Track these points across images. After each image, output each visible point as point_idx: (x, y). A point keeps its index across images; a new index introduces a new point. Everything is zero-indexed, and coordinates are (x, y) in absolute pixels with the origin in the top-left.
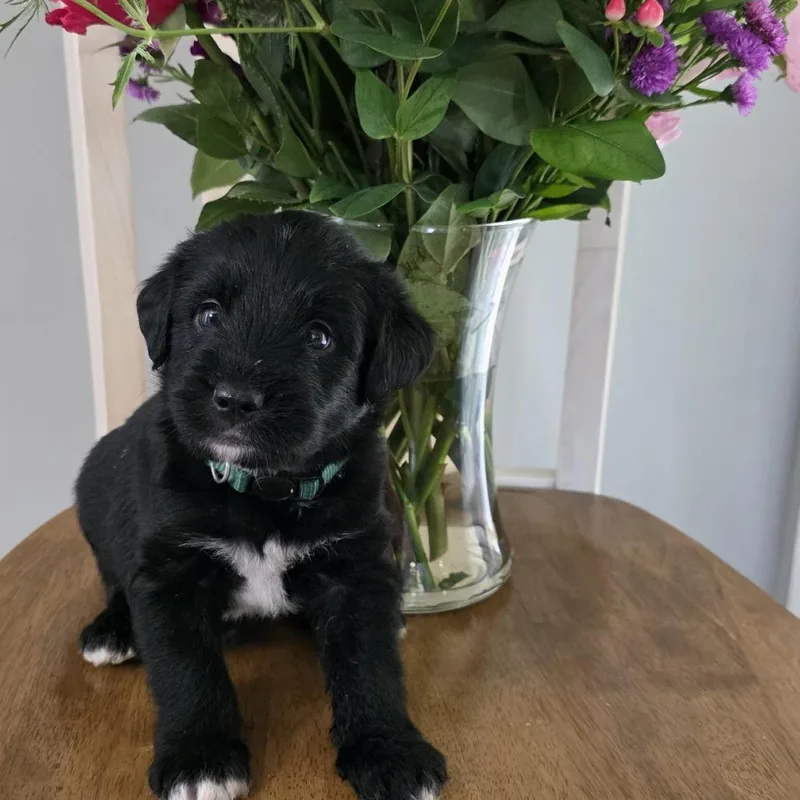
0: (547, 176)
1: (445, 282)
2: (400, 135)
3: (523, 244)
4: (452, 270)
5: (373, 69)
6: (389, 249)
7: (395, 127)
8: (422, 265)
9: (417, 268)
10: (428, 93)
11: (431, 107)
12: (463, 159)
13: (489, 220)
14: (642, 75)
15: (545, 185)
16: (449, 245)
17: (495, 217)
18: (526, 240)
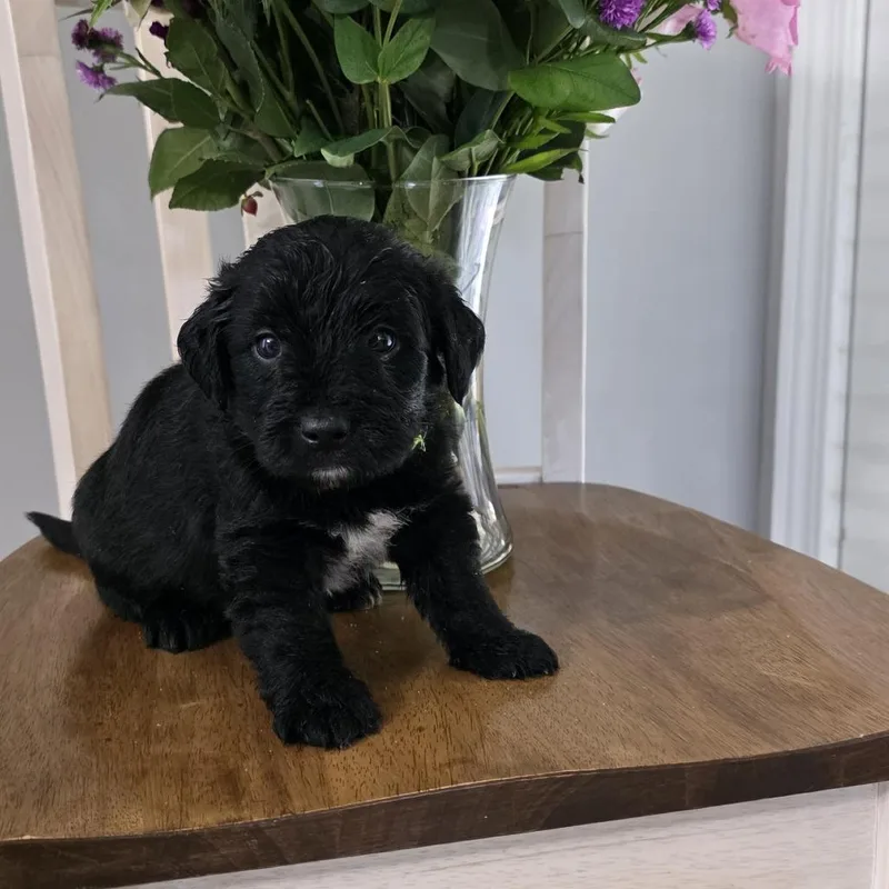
0: (522, 129)
1: (430, 241)
2: (383, 78)
3: (503, 204)
4: (437, 227)
5: (353, 15)
6: (373, 209)
7: (378, 72)
8: (408, 224)
9: (403, 226)
10: (409, 34)
11: (412, 48)
12: (442, 108)
13: (470, 175)
14: (611, 8)
15: (521, 137)
16: (433, 200)
17: (476, 171)
18: (505, 200)
